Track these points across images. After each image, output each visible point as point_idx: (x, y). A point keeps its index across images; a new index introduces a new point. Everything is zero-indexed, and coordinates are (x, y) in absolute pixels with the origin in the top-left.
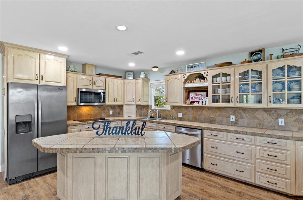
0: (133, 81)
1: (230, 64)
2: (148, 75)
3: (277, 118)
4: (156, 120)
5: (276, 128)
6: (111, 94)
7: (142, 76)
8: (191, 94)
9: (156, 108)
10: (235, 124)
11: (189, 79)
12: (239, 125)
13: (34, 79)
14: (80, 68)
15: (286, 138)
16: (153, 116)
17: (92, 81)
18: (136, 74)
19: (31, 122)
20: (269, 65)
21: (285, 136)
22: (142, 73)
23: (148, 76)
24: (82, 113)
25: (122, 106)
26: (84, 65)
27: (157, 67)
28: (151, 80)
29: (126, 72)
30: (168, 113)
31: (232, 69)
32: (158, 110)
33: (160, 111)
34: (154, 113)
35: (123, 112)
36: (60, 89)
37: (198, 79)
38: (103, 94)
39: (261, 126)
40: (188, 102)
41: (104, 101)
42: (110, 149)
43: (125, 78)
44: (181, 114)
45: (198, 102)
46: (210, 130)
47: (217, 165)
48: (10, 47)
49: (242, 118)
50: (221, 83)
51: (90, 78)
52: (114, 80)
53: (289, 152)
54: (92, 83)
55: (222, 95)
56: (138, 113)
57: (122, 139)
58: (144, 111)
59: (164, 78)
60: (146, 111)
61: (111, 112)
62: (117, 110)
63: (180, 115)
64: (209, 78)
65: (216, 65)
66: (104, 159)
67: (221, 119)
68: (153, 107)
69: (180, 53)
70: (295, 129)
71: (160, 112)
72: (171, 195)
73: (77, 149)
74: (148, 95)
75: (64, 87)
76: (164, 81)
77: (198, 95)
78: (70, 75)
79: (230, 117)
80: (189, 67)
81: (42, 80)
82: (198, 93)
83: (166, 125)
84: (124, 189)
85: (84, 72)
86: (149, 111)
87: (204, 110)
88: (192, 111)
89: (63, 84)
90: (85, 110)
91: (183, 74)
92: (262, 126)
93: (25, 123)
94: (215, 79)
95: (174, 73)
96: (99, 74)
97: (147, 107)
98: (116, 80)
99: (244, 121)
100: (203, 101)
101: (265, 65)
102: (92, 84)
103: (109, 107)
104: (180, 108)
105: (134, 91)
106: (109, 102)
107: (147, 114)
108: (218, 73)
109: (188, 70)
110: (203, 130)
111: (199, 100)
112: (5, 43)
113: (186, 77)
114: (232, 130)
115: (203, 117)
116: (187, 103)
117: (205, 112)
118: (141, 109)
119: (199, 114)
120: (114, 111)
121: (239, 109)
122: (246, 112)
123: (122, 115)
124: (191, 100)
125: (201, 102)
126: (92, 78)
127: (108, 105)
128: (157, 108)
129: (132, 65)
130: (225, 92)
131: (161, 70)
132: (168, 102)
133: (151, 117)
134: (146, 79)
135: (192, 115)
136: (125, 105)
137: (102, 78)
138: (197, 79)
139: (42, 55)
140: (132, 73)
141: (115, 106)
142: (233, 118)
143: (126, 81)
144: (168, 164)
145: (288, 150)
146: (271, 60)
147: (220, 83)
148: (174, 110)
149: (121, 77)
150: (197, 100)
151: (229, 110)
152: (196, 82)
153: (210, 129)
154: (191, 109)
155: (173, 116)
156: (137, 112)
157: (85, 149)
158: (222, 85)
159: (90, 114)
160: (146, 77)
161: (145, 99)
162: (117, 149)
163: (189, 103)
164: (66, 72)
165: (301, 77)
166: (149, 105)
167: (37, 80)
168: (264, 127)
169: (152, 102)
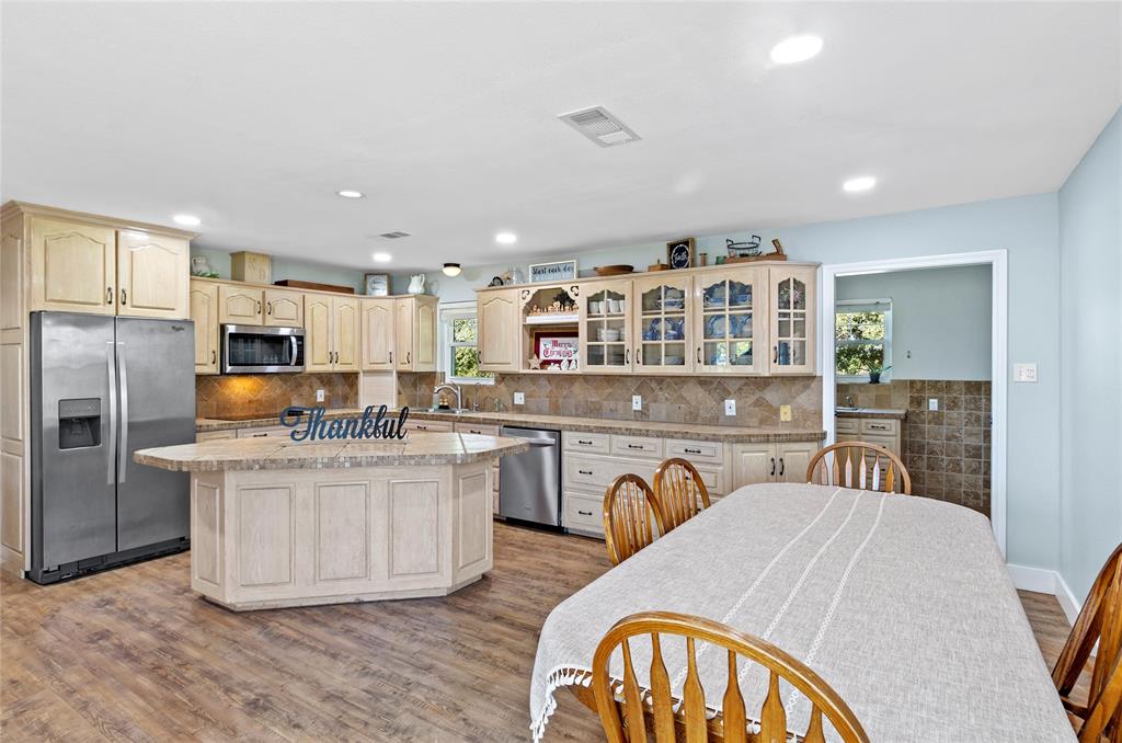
0: (389, 303)
1: (628, 269)
2: (432, 284)
3: (723, 400)
4: (454, 412)
5: (721, 421)
6: (320, 341)
7: (415, 287)
8: (543, 341)
9: (456, 382)
10: (642, 416)
11: (537, 303)
12: (651, 417)
13: (101, 301)
14: (224, 266)
15: (715, 438)
16: (446, 404)
17: (264, 301)
18: (396, 282)
19: (98, 418)
20: (698, 277)
21: (714, 435)
22: (415, 280)
23: (434, 290)
24: (233, 396)
25: (356, 374)
26: (238, 257)
27: (457, 266)
28: (440, 301)
29: (366, 275)
30: (488, 394)
31: (628, 284)
32: (461, 385)
33: (467, 389)
34: (449, 396)
35: (357, 394)
36: (178, 329)
37: (559, 303)
38: (297, 340)
39: (693, 418)
40: (535, 362)
41: (300, 362)
42: (326, 460)
43: (364, 292)
44: (522, 395)
45: (559, 362)
46: (576, 430)
47: (590, 514)
48: (35, 215)
49: (655, 401)
50: (606, 315)
51: (256, 295)
52: (330, 298)
53: (721, 468)
54: (264, 308)
55: (608, 346)
56: (403, 396)
57: (353, 447)
58: (423, 390)
59: (474, 296)
60: (428, 390)
61: (321, 395)
62: (340, 389)
63: (519, 399)
64: (581, 302)
65: (596, 269)
66: (312, 489)
67: (612, 404)
68: (449, 379)
69: (506, 239)
70: (755, 421)
71: (467, 392)
72: (465, 566)
73: (254, 461)
74: (434, 344)
75: (185, 321)
76: (475, 304)
77: (560, 345)
78: (198, 285)
79: (631, 401)
80: (536, 272)
81: (124, 303)
82: (560, 340)
83: (477, 426)
84: (357, 554)
85: (237, 276)
86: (437, 389)
88: (546, 388)
89: (181, 313)
90: (240, 388)
91: (521, 290)
92: (696, 419)
93: (81, 420)
94: (594, 304)
95: (502, 284)
96: (284, 283)
97: (428, 378)
98: (335, 298)
99: (661, 408)
100: (570, 361)
101: (689, 278)
102: (264, 313)
103: (314, 379)
104: (519, 379)
105: (391, 331)
106: (314, 364)
107: (431, 398)
109: (534, 280)
110: (563, 433)
111: (561, 358)
112: (24, 204)
113: (529, 298)
115: (573, 401)
116: (533, 366)
117: (577, 388)
118: (415, 385)
119: (565, 392)
120: (330, 391)
121: (651, 381)
122: (664, 386)
123: (356, 402)
124: (542, 357)
125: (565, 363)
126: (264, 293)
127: (312, 374)
128: (458, 381)
129: (382, 259)
130: (616, 337)
131: (469, 274)
132: (484, 364)
133: (441, 407)
134: (428, 297)
135: (548, 397)
136: (364, 372)
137: (294, 294)
138: (555, 304)
139: (122, 234)
140: (386, 277)
141: (334, 377)
142: (637, 403)
143: (367, 303)
144: (456, 496)
145: (719, 464)
146: (704, 268)
147: (603, 316)
148: (502, 387)
149: (351, 291)
150: (558, 358)
151: (629, 382)
152: (554, 311)
153: (578, 429)
154: (546, 382)
155: (499, 402)
156: (399, 393)
157: (273, 461)
158: (608, 321)
159: (258, 401)
160: (427, 291)
161: (425, 354)
162: (342, 460)
163: (538, 366)
164: (191, 279)
165: (751, 308)
166: (435, 373)
167: (110, 302)
168: (699, 420)
169: (444, 365)
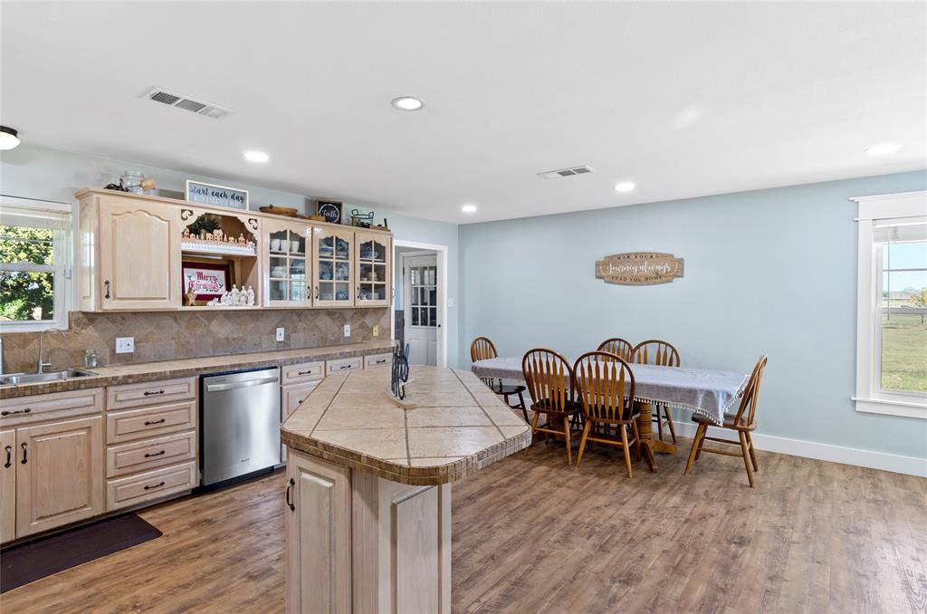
3: (343, 325)
5: (341, 341)
8: (187, 272)
10: (285, 346)
12: (292, 346)
27: (14, 132)
37: (221, 232)
44: (131, 340)
49: (295, 332)
50: (288, 253)
63: (125, 345)
64: (264, 237)
67: (256, 339)
77: (205, 278)
79: (275, 333)
87: (215, 321)
88: (173, 328)
91: (179, 208)
92: (325, 343)
99: (300, 337)
104: (123, 319)
108: (282, 230)
109: (191, 199)
113: (192, 220)
114: (335, 354)
119: (199, 332)
121: (292, 313)
122: (303, 318)
132: (115, 298)
135: (173, 338)
142: (280, 334)
146: (359, 228)
147: (285, 254)
148: (88, 331)
151: (273, 316)
152: (214, 239)
154: (171, 321)
158: (290, 259)
